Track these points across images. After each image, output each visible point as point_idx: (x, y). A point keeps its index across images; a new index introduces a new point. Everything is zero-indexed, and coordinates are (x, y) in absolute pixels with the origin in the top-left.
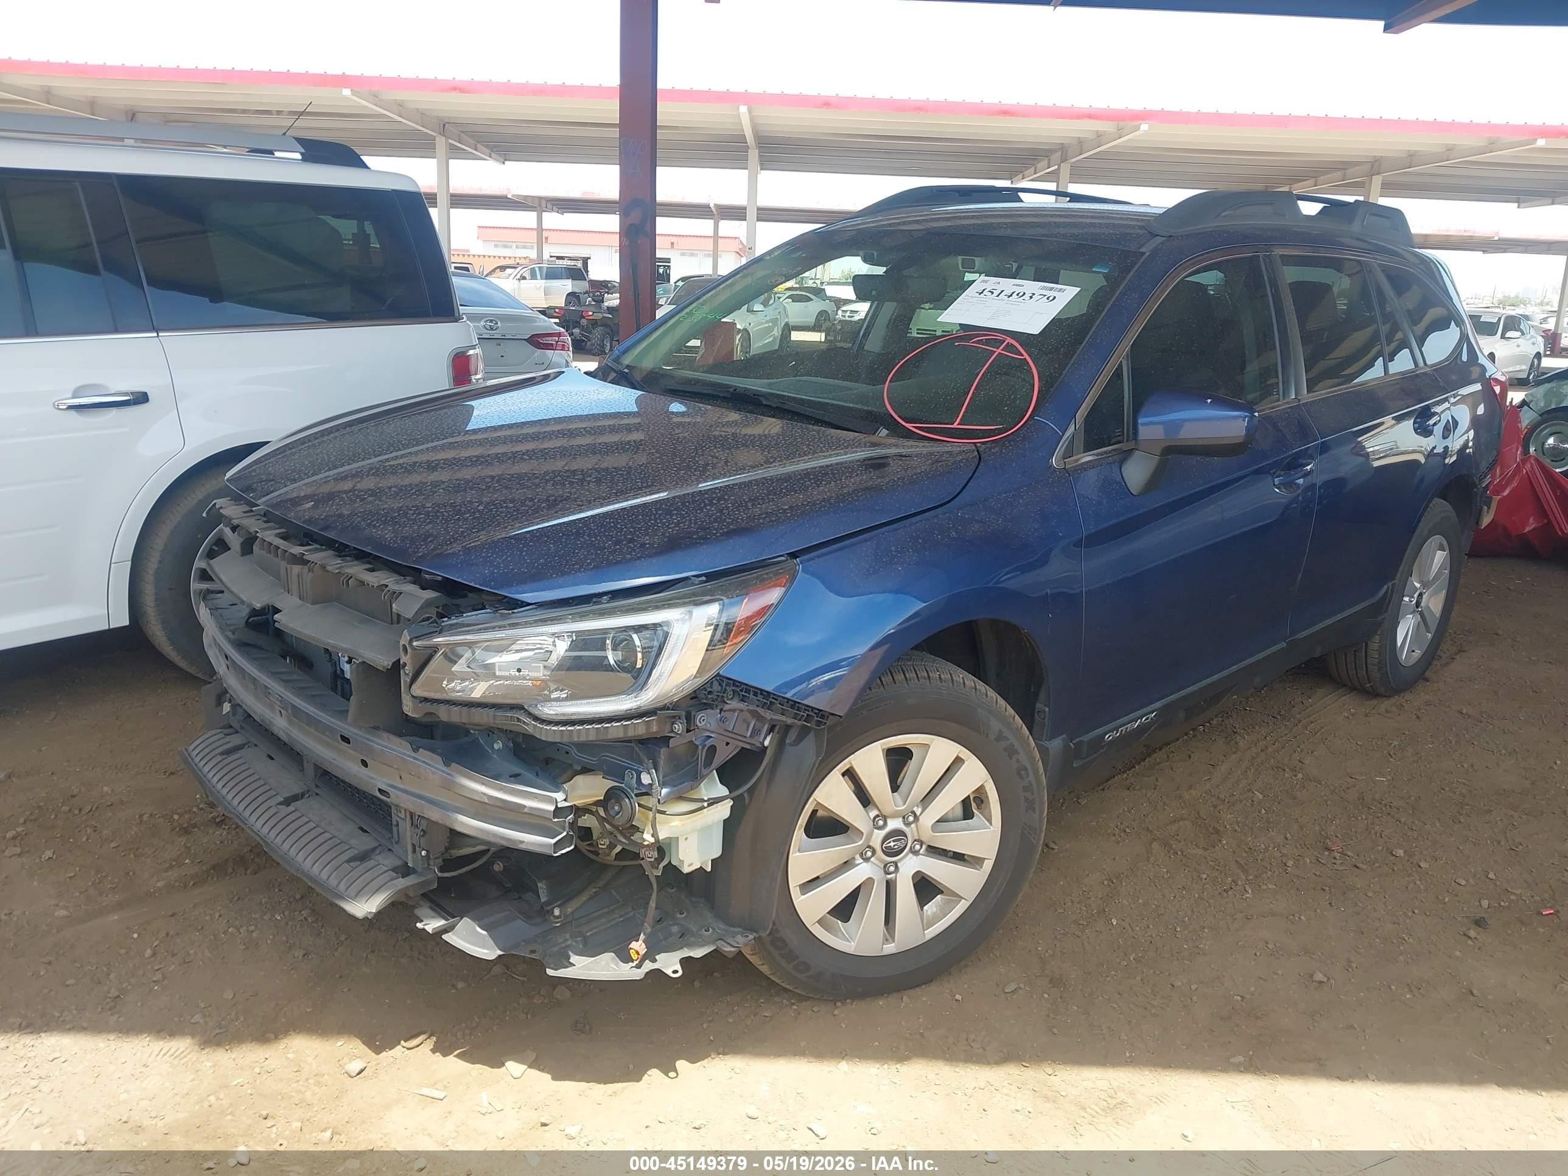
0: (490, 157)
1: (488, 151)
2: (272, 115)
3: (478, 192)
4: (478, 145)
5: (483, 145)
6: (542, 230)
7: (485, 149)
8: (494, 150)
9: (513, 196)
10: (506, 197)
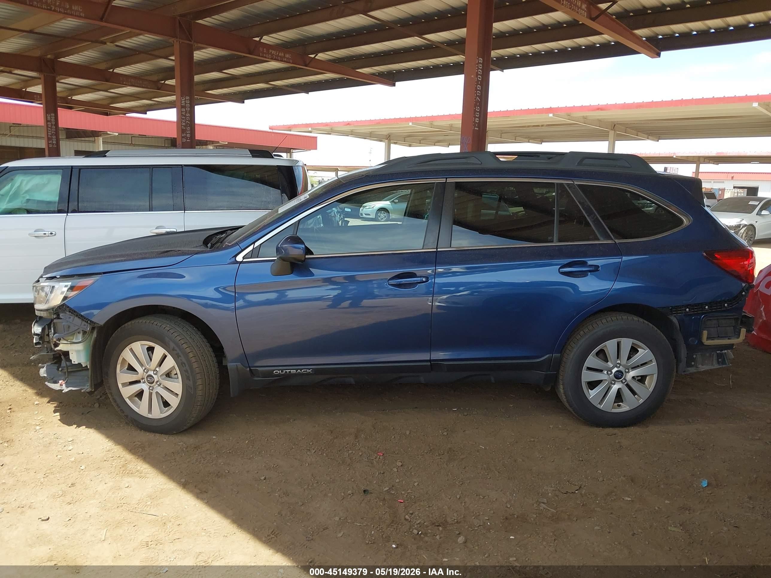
0: (648, 139)
1: (646, 136)
2: (539, 127)
3: (658, 155)
4: (639, 133)
5: (642, 133)
6: (699, 172)
7: (644, 135)
8: (650, 135)
9: (676, 156)
10: (672, 157)
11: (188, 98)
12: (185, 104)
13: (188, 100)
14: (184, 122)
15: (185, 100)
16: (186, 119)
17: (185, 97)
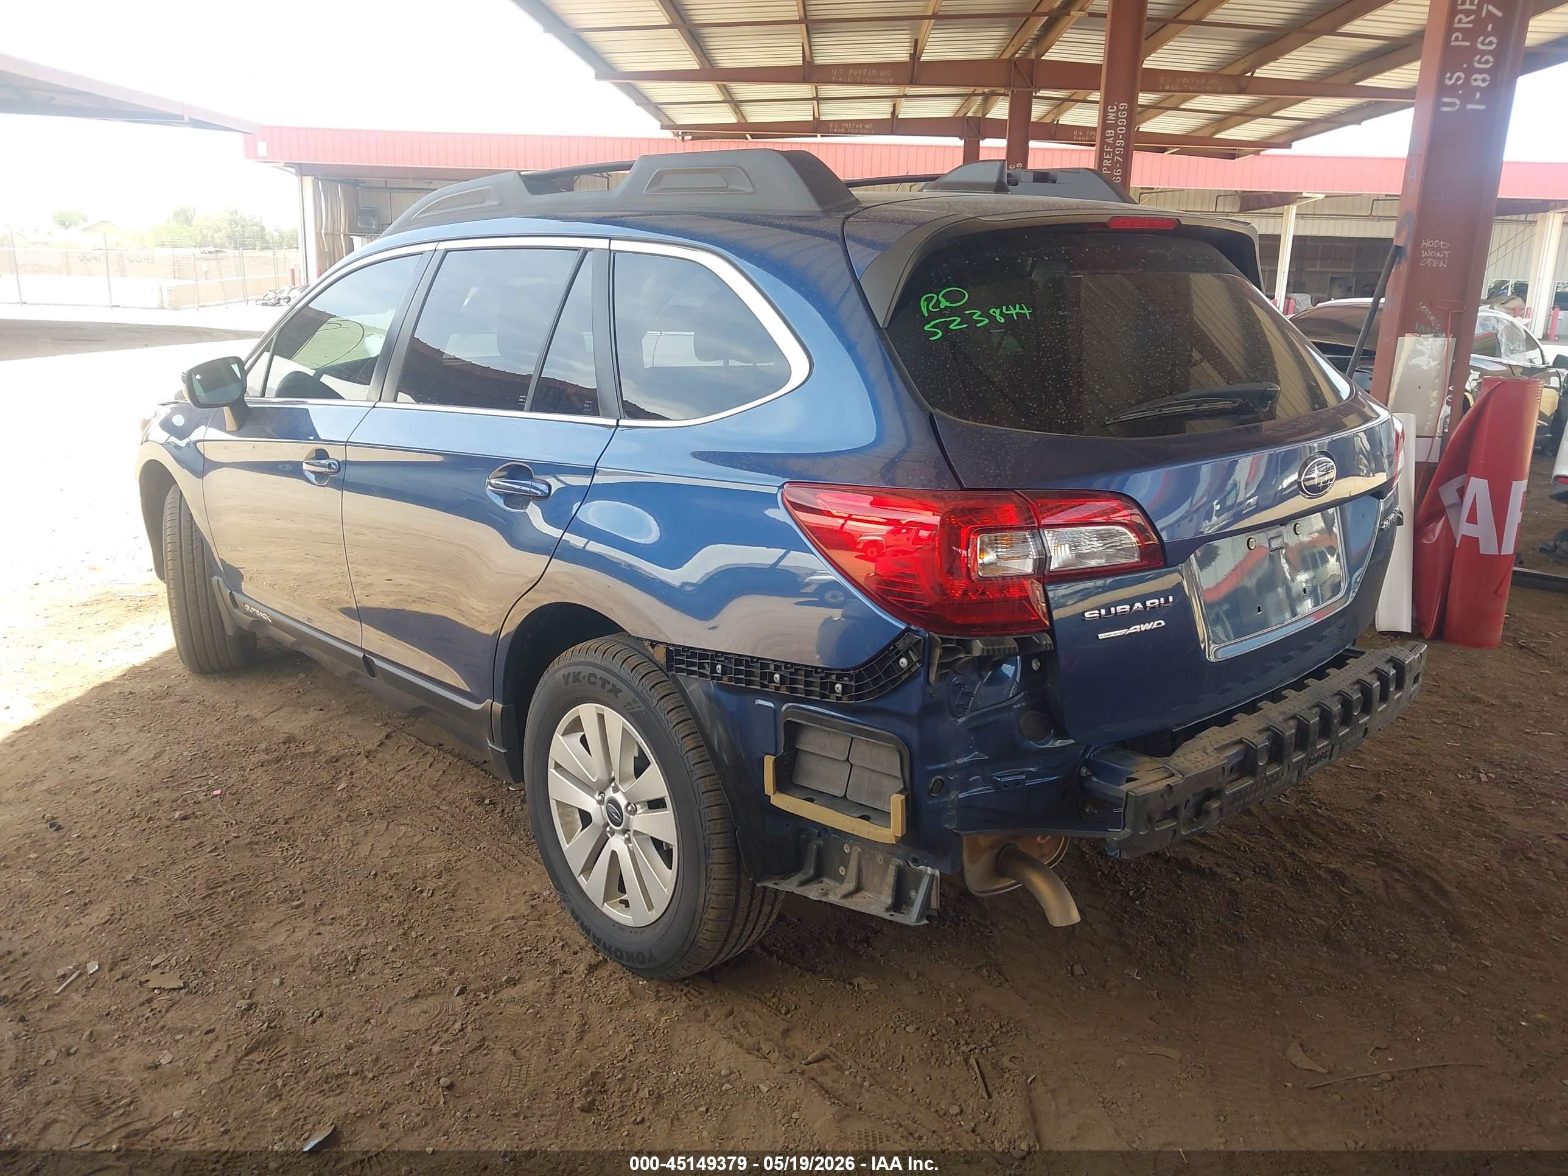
11: (1124, 105)
12: (1116, 120)
13: (1124, 110)
14: (1108, 159)
15: (1118, 110)
16: (1113, 152)
17: (1117, 106)
